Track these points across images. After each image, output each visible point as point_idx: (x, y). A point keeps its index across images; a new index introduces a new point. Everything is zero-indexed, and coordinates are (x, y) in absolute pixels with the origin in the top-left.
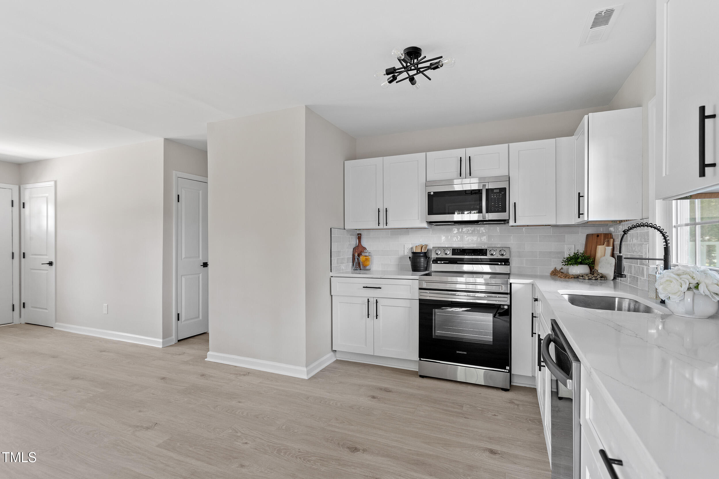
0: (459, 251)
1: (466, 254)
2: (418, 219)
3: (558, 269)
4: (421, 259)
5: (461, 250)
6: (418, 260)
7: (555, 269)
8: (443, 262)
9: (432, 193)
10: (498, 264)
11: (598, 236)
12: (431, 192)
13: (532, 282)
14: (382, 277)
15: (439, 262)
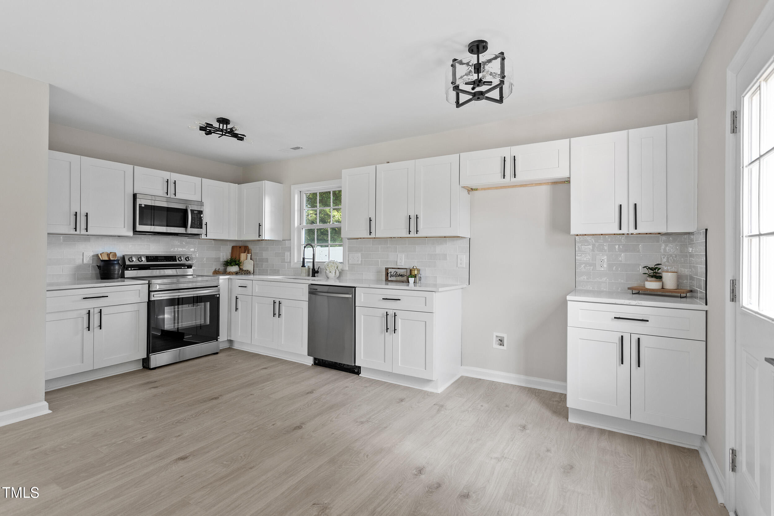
0: (152, 258)
1: (159, 261)
2: (124, 228)
3: (217, 270)
4: (116, 266)
5: (154, 257)
6: (112, 268)
7: (215, 270)
8: (133, 269)
9: (143, 206)
10: (181, 268)
11: (240, 247)
12: (141, 204)
13: (229, 277)
14: (106, 286)
15: (130, 269)
